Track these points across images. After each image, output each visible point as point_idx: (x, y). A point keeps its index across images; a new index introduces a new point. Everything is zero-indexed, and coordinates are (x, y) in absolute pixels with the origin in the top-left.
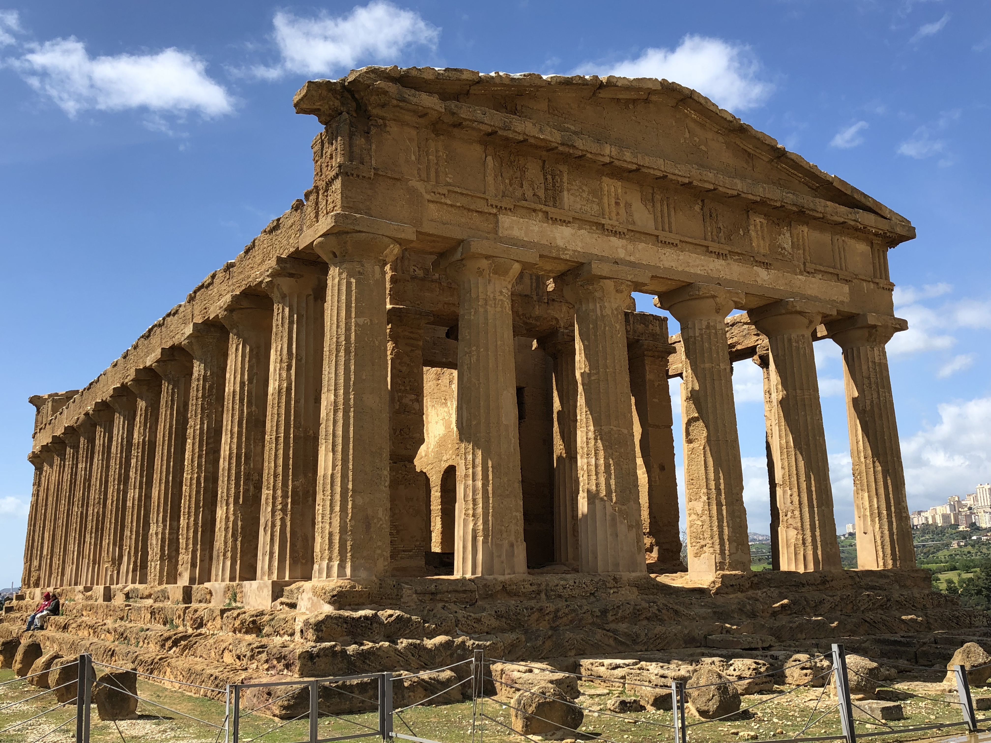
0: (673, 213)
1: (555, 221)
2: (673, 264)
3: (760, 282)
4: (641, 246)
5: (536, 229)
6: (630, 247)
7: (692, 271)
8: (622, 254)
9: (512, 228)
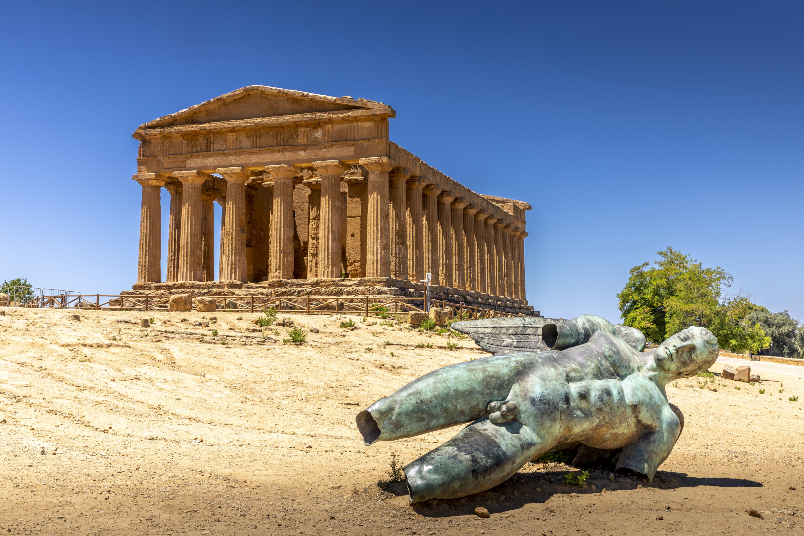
0: (258, 139)
1: (207, 157)
2: (257, 160)
3: (300, 158)
4: (242, 157)
5: (200, 161)
6: (238, 159)
7: (266, 161)
8: (234, 162)
9: (191, 164)
